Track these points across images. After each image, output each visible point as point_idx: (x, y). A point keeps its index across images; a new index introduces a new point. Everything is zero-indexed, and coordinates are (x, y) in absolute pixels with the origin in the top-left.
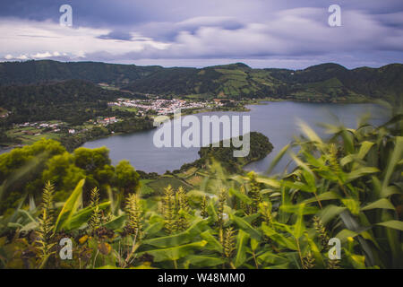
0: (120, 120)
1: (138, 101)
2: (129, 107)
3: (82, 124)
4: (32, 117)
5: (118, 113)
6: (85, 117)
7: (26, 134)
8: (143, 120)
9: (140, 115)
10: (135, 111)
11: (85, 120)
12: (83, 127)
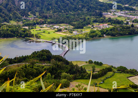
0: (111, 27)
1: (127, 12)
2: (119, 16)
3: (82, 28)
4: (49, 20)
5: (110, 21)
6: (85, 23)
7: (44, 32)
8: (129, 28)
9: (127, 23)
10: (124, 19)
11: (84, 25)
12: (83, 30)
